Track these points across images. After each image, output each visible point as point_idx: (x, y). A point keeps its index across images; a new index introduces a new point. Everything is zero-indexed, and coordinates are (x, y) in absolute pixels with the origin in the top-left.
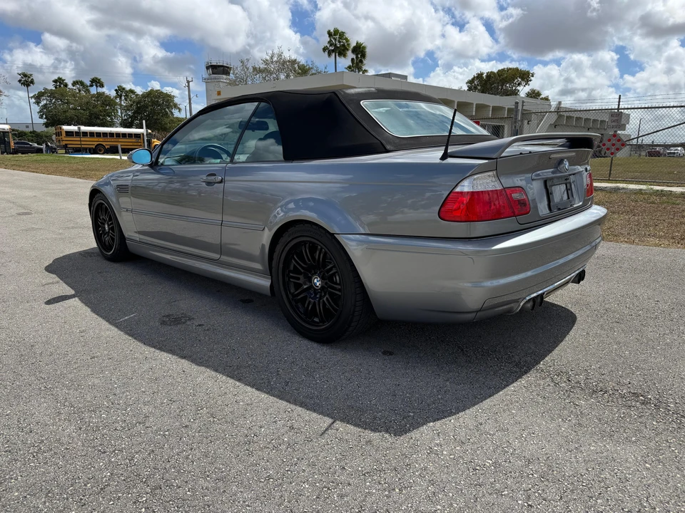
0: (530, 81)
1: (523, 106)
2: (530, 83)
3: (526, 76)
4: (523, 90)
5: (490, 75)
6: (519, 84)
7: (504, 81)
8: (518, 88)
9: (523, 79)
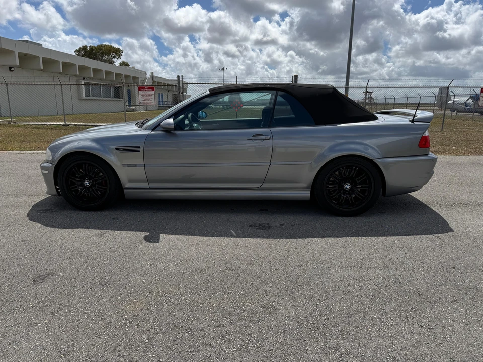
0: (121, 55)
1: (182, 79)
2: (121, 57)
3: (118, 53)
4: (117, 62)
5: (92, 48)
6: (114, 57)
7: (103, 54)
8: (113, 60)
9: (116, 54)
